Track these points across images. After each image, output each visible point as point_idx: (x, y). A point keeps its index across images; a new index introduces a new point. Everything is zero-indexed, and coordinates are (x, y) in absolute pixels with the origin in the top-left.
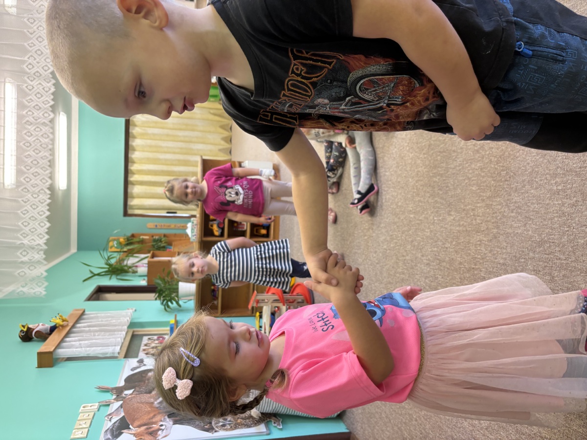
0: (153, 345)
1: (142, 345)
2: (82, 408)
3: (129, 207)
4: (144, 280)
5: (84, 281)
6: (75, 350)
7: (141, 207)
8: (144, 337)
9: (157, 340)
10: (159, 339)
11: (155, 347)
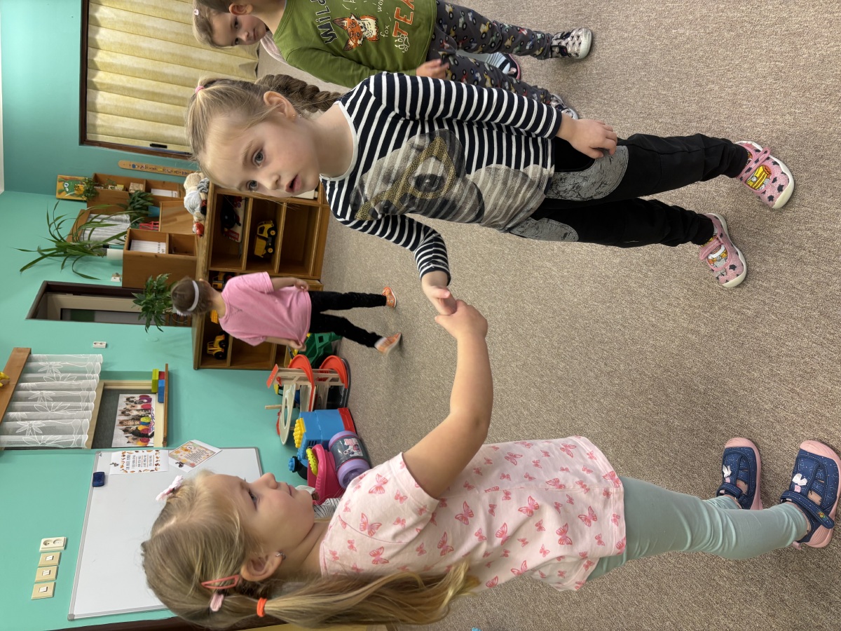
2: (42, 545)
3: (89, 128)
4: (117, 275)
5: (22, 270)
6: (24, 438)
7: (109, 131)
8: (121, 395)
9: (140, 403)
10: (143, 402)
11: (137, 418)
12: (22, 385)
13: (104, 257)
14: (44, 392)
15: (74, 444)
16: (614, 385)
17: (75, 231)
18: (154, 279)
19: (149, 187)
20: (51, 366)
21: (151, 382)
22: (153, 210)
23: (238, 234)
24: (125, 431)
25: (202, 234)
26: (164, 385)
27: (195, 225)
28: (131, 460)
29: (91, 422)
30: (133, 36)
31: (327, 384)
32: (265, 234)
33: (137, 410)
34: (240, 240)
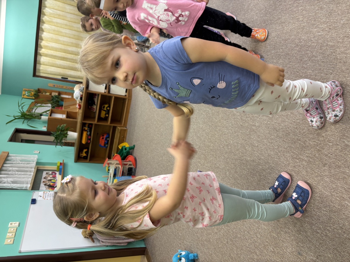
0: (49, 178)
1: (43, 178)
2: (10, 225)
3: (37, 70)
4: (45, 127)
5: (7, 123)
6: (5, 185)
7: (45, 72)
8: (44, 172)
9: (51, 175)
10: (53, 174)
11: (50, 180)
12: (5, 165)
13: (40, 120)
14: (13, 168)
15: (25, 188)
16: (228, 149)
17: (29, 109)
18: (60, 126)
19: (60, 94)
20: (16, 159)
21: (56, 167)
22: (61, 103)
23: (94, 109)
24: (45, 185)
25: (80, 108)
26: (62, 168)
27: (77, 105)
28: (47, 195)
29: (32, 180)
30: (57, 36)
31: (127, 167)
32: (105, 109)
33: (51, 177)
34: (95, 111)
